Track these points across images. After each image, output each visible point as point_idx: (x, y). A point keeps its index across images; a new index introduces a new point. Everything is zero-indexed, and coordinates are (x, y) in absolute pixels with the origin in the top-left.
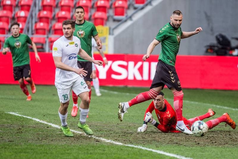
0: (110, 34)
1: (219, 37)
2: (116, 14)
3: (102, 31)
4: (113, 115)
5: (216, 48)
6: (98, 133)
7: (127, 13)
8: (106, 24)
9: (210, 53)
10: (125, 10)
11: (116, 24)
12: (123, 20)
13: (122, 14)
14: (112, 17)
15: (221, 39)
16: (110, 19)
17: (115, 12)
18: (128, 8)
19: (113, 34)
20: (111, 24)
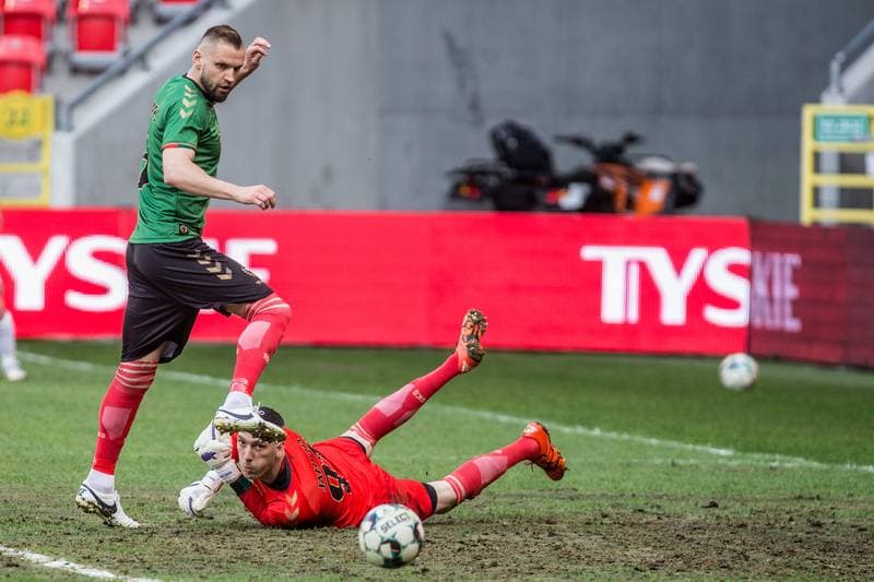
0: (58, 126)
1: (503, 134)
2: (83, 46)
3: (26, 113)
4: (73, 458)
5: (492, 181)
6: (13, 530)
7: (125, 40)
8: (41, 87)
9: (468, 199)
10: (119, 29)
11: (83, 84)
12: (114, 69)
13: (107, 44)
14: (66, 56)
15: (512, 143)
16: (60, 67)
17: (77, 37)
18: (132, 20)
19: (70, 128)
20: (62, 86)
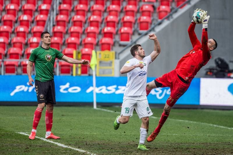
0: (116, 58)
1: (217, 60)
2: (122, 40)
3: (108, 55)
4: (115, 134)
5: (215, 71)
6: (100, 151)
7: (131, 38)
8: (112, 49)
9: (210, 75)
10: (130, 36)
11: (122, 48)
12: (128, 45)
13: (128, 40)
14: (118, 42)
15: (220, 62)
16: (117, 45)
17: (120, 38)
18: (133, 34)
19: (119, 59)
20: (117, 49)
